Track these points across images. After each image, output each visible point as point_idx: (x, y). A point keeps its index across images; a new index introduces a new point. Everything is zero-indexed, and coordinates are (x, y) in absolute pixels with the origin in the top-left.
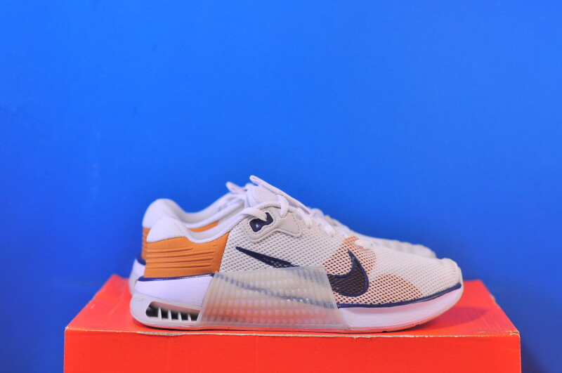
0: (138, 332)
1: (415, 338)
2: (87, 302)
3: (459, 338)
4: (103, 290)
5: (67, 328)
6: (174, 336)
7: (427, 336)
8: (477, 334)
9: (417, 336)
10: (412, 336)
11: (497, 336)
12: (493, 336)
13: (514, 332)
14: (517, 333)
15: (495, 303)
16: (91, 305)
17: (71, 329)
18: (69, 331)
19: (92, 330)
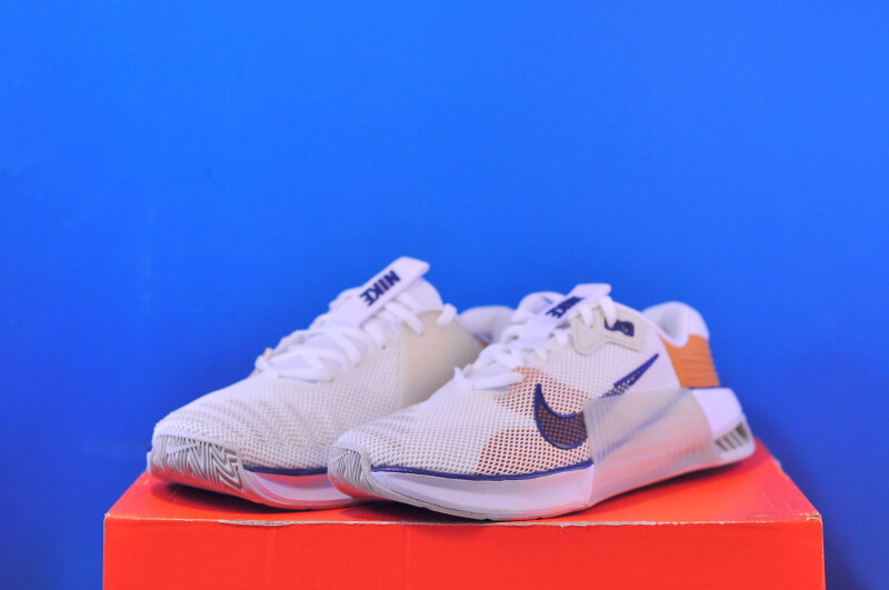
0: (220, 521)
1: (657, 526)
3: (726, 525)
5: (108, 515)
7: (675, 523)
8: (755, 519)
10: (653, 523)
11: (786, 521)
12: (779, 521)
13: (814, 516)
14: (817, 516)
15: (781, 471)
16: (143, 480)
17: (114, 516)
18: (110, 521)
19: (148, 519)
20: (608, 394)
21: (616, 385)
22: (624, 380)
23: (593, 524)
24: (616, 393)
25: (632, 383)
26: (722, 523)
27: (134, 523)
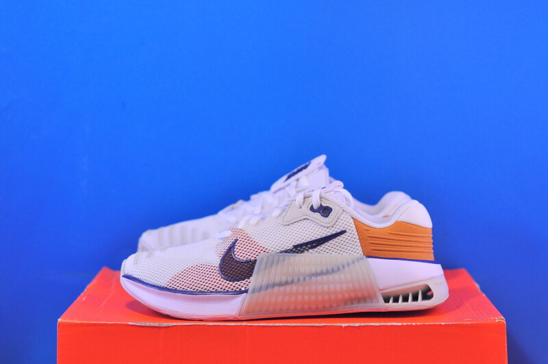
0: (130, 323)
2: (78, 294)
3: (445, 325)
4: (94, 282)
5: (59, 320)
6: (166, 327)
7: (414, 324)
8: (464, 321)
9: (405, 324)
10: (400, 324)
11: (482, 323)
13: (500, 319)
14: (503, 319)
15: (479, 291)
16: (82, 297)
17: (63, 321)
18: (62, 323)
19: (85, 322)
20: (286, 251)
21: (295, 247)
22: (306, 244)
23: (363, 324)
24: (294, 252)
25: (313, 247)
26: (443, 324)
27: (76, 325)
